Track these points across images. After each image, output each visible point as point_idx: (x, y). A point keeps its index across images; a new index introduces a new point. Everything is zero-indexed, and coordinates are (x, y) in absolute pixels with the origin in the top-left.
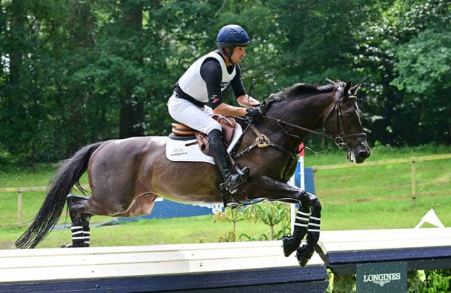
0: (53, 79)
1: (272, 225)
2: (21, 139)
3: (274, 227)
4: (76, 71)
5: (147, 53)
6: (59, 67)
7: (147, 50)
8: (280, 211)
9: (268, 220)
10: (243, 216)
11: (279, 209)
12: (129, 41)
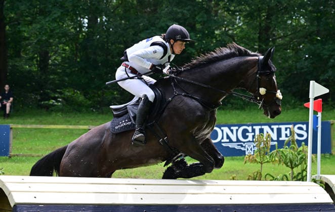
0: (121, 39)
1: (292, 168)
2: (93, 86)
3: (294, 169)
4: (140, 32)
5: (199, 20)
6: (127, 29)
7: (199, 18)
8: (299, 157)
9: (289, 164)
10: (269, 160)
11: (299, 154)
12: (184, 10)
